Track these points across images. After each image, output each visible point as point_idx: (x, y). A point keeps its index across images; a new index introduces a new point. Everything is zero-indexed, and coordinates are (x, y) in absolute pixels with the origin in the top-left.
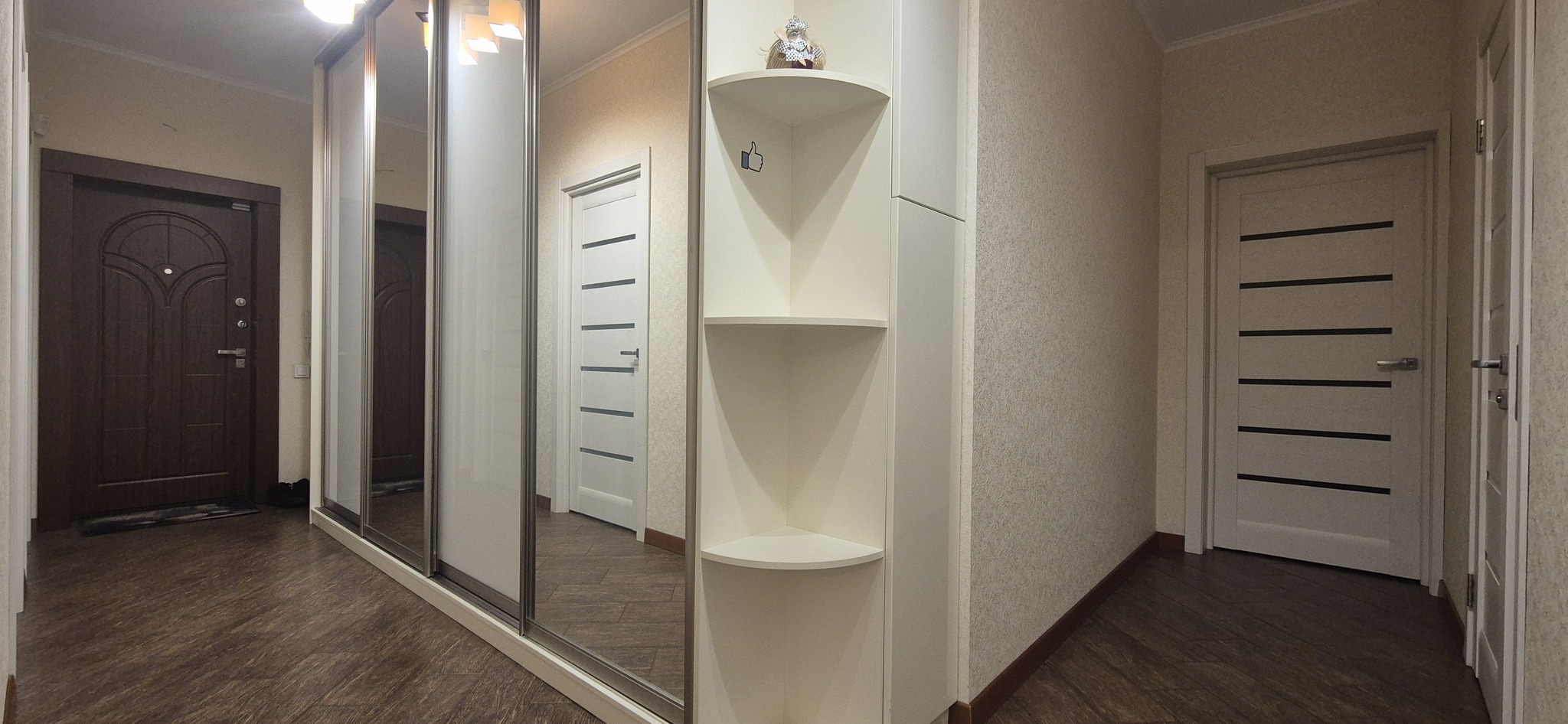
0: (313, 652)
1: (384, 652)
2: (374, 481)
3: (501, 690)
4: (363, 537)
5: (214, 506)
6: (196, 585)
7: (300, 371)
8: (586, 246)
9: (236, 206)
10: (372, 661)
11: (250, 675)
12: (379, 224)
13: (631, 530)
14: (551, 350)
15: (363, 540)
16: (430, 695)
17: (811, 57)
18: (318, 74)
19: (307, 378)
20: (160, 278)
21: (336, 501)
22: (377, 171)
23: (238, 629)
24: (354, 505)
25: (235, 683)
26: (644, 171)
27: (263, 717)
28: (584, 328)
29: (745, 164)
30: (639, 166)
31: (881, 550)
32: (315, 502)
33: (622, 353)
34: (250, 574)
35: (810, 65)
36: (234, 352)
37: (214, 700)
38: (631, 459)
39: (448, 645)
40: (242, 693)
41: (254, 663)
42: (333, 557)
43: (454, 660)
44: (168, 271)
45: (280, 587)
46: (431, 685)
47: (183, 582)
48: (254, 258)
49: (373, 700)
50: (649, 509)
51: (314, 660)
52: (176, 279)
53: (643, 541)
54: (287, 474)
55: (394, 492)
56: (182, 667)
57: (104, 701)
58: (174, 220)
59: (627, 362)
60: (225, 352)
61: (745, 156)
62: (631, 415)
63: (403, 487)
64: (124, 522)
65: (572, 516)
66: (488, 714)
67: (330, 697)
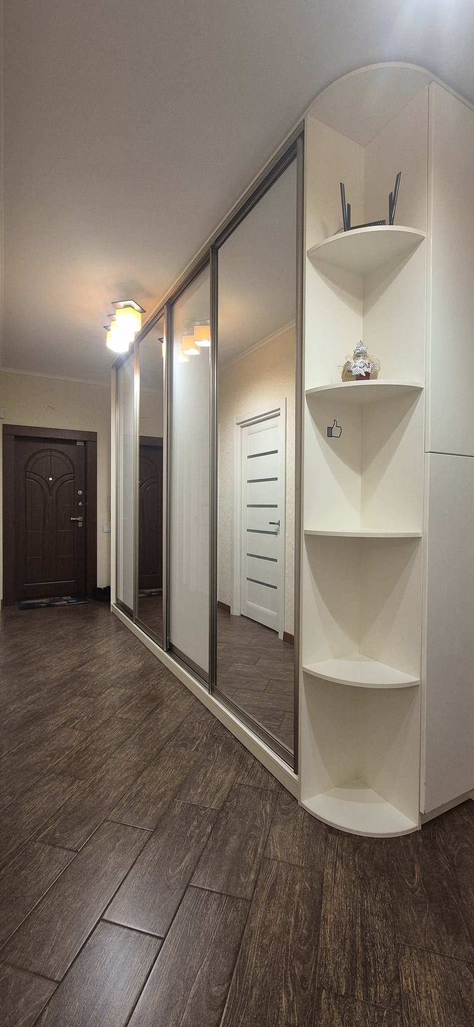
0: (112, 686)
1: (143, 691)
2: (140, 588)
3: (200, 723)
4: (135, 623)
5: (69, 598)
6: (63, 642)
7: (106, 529)
8: (249, 457)
9: (78, 443)
10: (137, 696)
11: (85, 695)
12: (142, 447)
13: (276, 631)
14: (230, 519)
15: (134, 625)
16: (164, 720)
17: (369, 370)
18: (113, 372)
19: (109, 532)
20: (47, 482)
21: (122, 601)
22: (141, 418)
23: (80, 669)
24: (131, 605)
25: (79, 698)
26: (282, 412)
27: (91, 718)
28: (248, 506)
29: (330, 434)
30: (279, 409)
31: (418, 679)
32: (113, 601)
33: (270, 523)
34: (85, 638)
35: (367, 376)
36: (78, 519)
37: (71, 705)
38: (275, 588)
39: (174, 692)
40: (82, 703)
41: (87, 688)
42: (121, 632)
43: (176, 702)
44: (51, 479)
45: (98, 647)
46: (165, 715)
47: (58, 639)
48: (86, 469)
49: (138, 718)
50: (286, 620)
51: (112, 691)
52: (54, 482)
53: (282, 639)
54: (101, 584)
55: (150, 595)
56: (58, 685)
57: (30, 698)
58: (53, 453)
59: (273, 528)
60: (74, 519)
61: (330, 430)
62: (276, 560)
63: (155, 592)
64: (33, 603)
65: (242, 618)
66: (192, 736)
67: (119, 713)
